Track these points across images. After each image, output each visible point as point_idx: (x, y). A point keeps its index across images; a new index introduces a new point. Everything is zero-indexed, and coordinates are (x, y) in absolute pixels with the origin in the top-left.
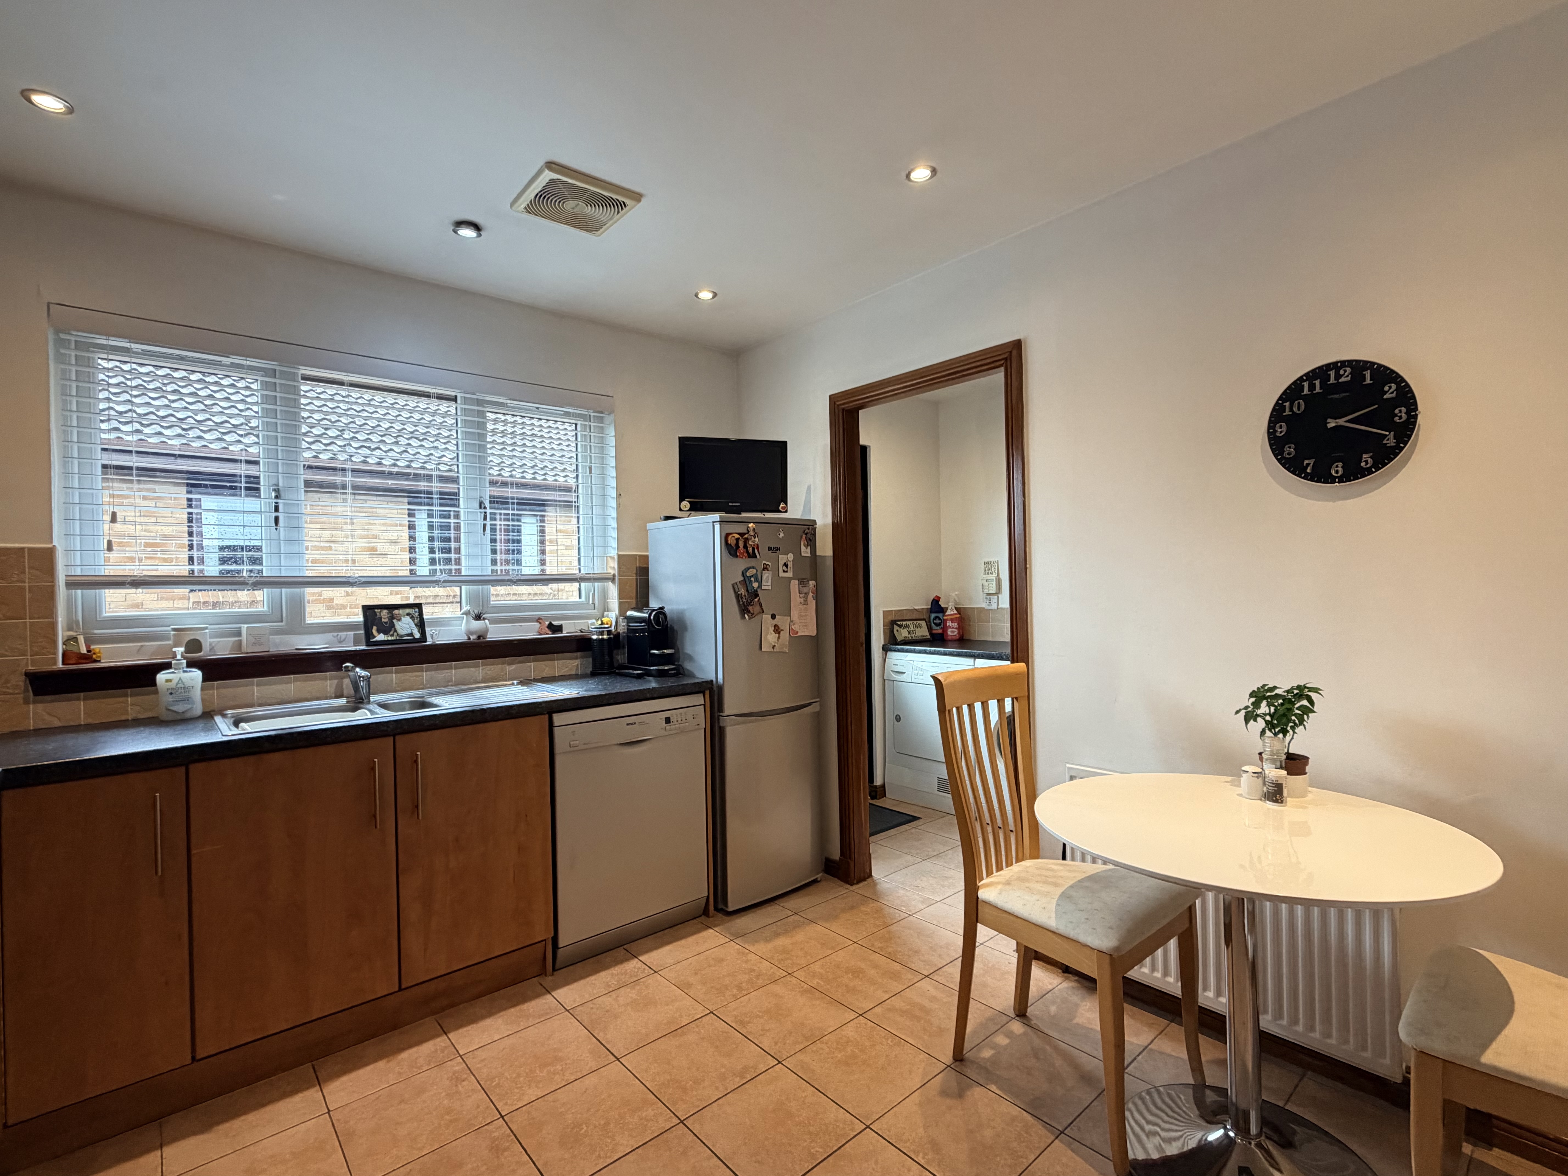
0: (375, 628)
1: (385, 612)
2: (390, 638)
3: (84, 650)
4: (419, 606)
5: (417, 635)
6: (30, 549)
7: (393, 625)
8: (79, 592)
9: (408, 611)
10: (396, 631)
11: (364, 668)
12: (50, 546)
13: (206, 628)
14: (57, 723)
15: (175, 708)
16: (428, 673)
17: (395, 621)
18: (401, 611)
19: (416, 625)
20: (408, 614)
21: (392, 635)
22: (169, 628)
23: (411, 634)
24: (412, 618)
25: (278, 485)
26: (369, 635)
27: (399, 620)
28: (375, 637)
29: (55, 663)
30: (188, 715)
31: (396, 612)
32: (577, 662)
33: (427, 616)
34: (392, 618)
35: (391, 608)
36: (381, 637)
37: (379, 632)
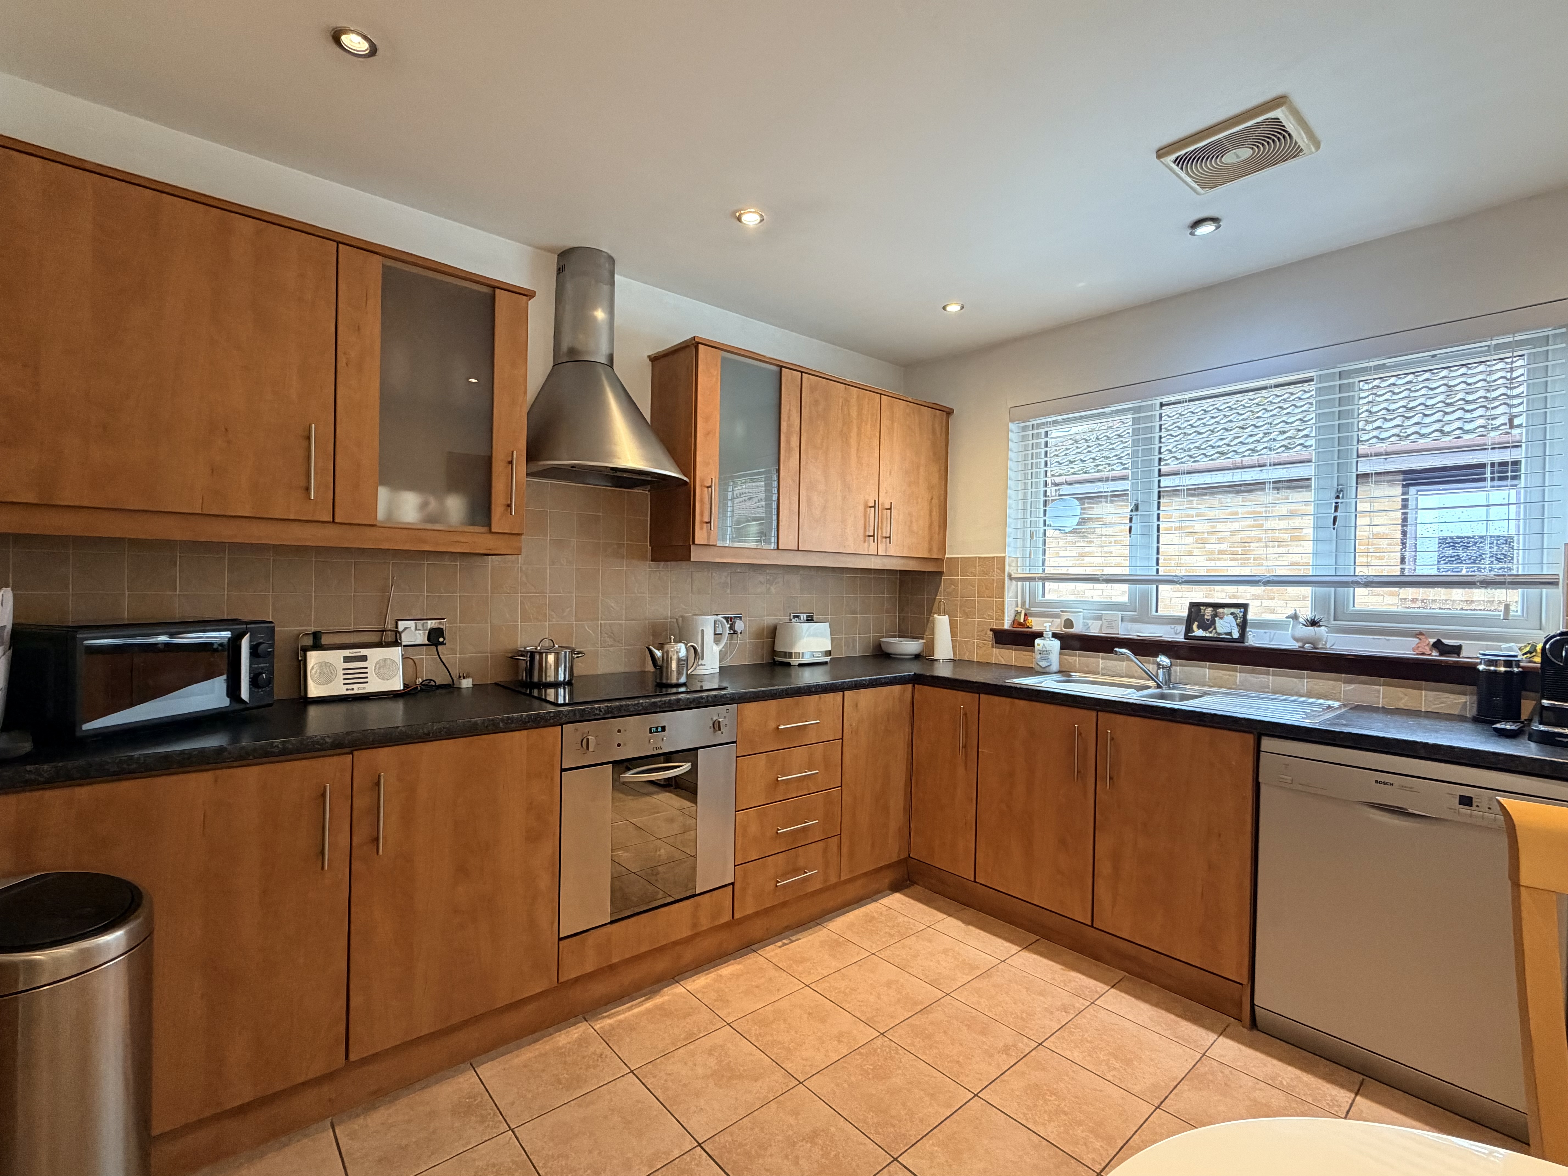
0: (1196, 624)
1: (1209, 610)
2: (1207, 635)
3: (1022, 620)
4: (1245, 607)
5: (1236, 635)
6: (997, 557)
7: (1213, 623)
8: (1028, 583)
9: (1233, 610)
10: (1215, 628)
11: (1169, 657)
12: (1004, 555)
13: (1080, 612)
14: (1004, 663)
15: (1041, 664)
16: (1242, 674)
17: (1217, 619)
18: (1226, 610)
19: (1237, 625)
20: (1232, 614)
21: (1211, 632)
22: (1059, 610)
23: (1230, 634)
24: (1236, 617)
25: (1137, 500)
26: (1189, 629)
27: (1221, 618)
28: (1193, 632)
29: (1003, 626)
30: (1047, 670)
31: (1220, 610)
32: (1463, 699)
33: (1250, 616)
34: (1215, 615)
35: (1216, 606)
36: (1198, 633)
37: (1199, 627)
